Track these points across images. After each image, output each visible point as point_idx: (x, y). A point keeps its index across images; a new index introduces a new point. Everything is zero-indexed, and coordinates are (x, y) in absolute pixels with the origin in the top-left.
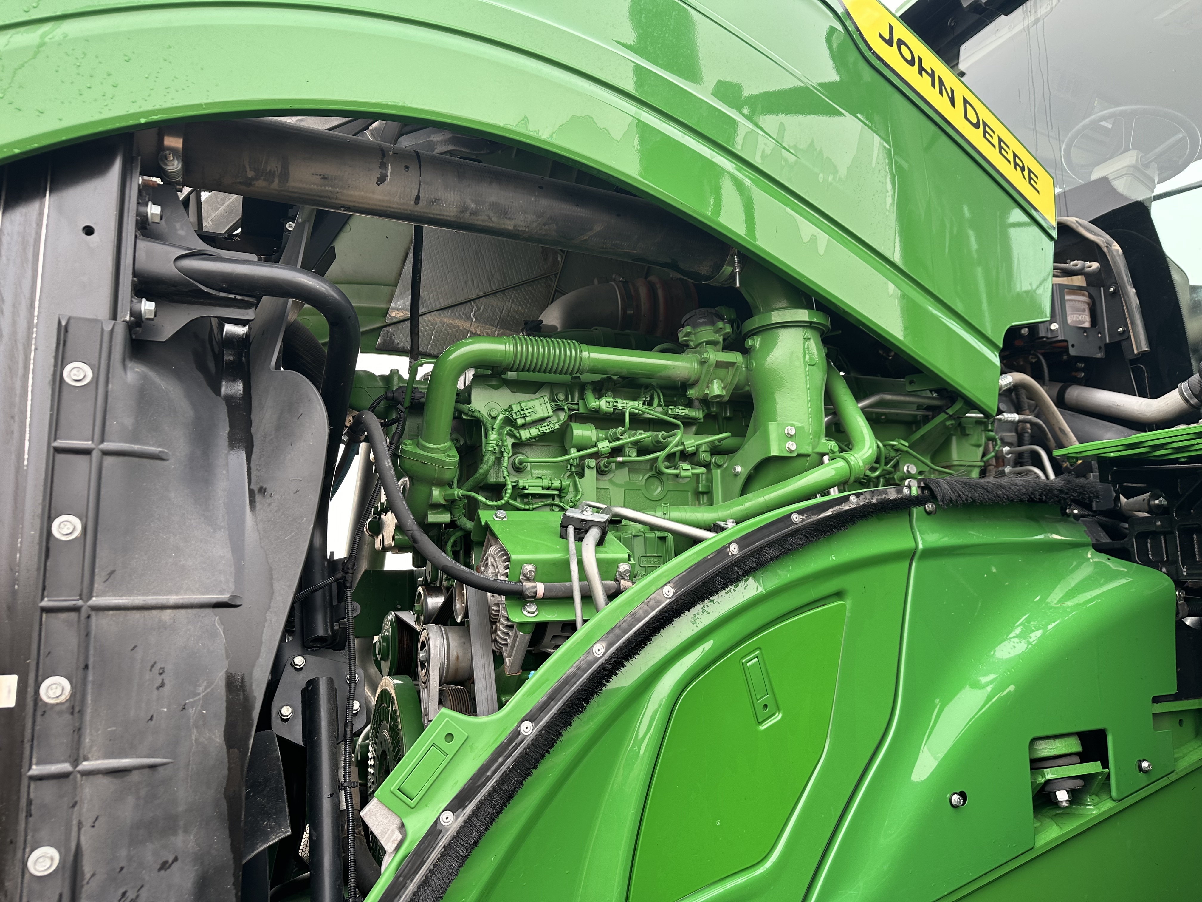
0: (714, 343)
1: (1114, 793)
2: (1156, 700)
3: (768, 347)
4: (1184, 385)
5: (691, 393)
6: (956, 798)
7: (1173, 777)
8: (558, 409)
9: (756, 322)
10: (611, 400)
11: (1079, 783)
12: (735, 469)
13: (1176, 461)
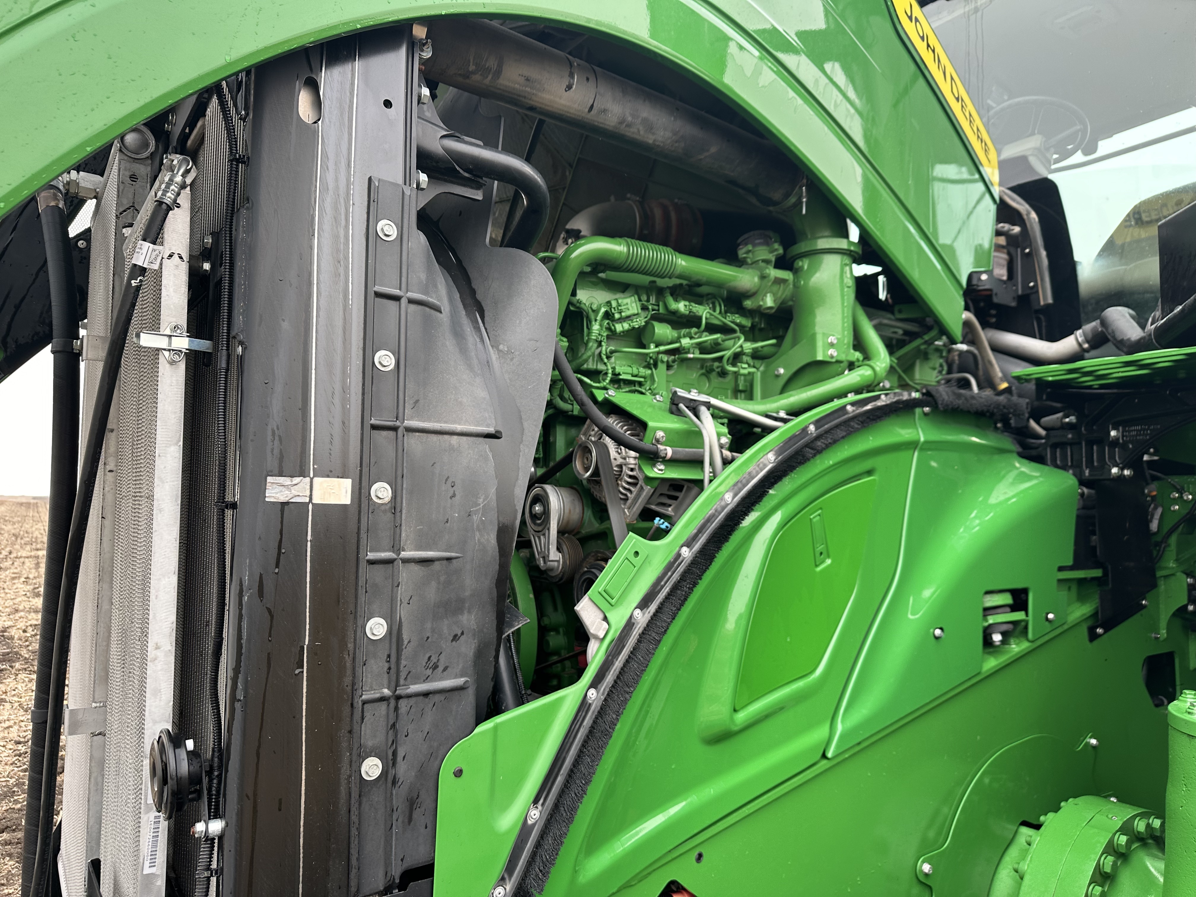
0: (767, 262)
1: (1030, 635)
2: (1061, 569)
3: (815, 269)
4: (1079, 332)
5: (748, 304)
6: (938, 632)
7: (1066, 627)
8: (644, 308)
9: (803, 247)
10: (687, 303)
11: (1010, 627)
12: (778, 371)
13: (1090, 387)
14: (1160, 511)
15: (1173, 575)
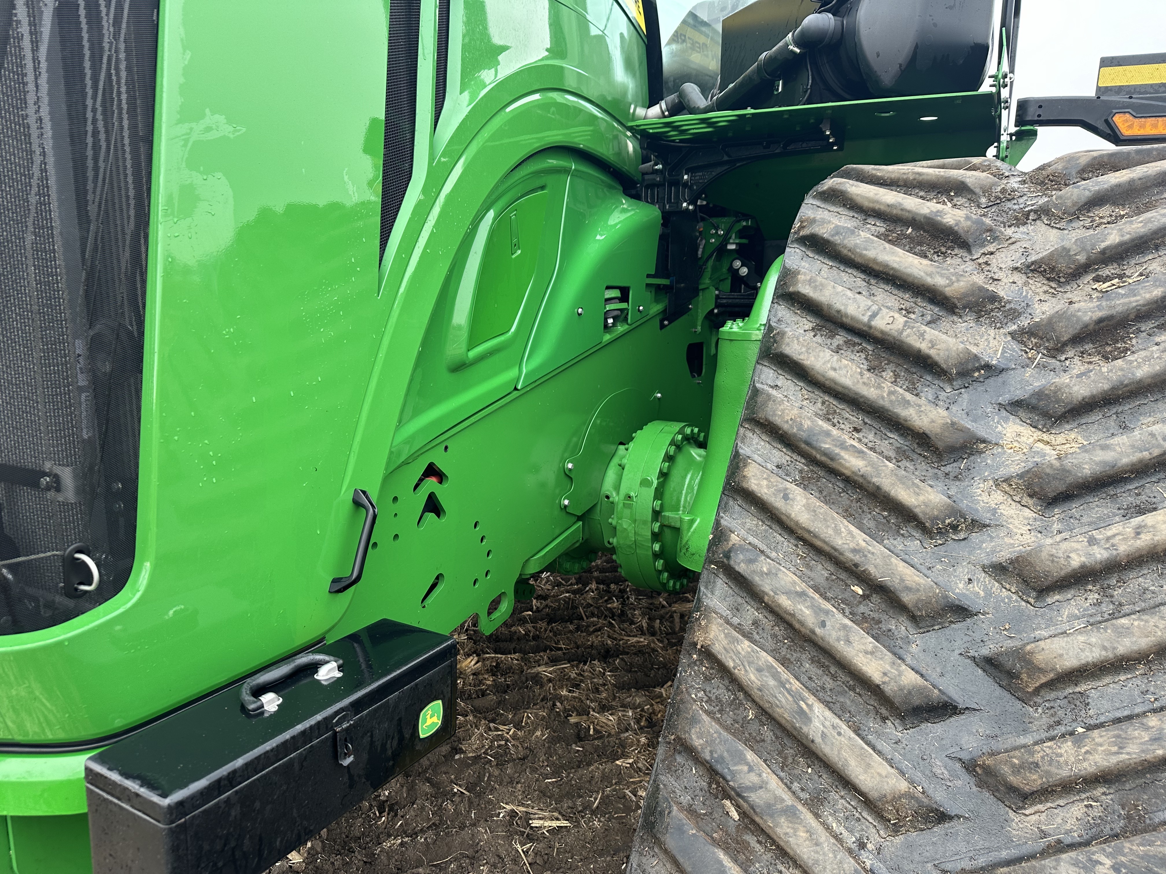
1: (629, 321)
2: (648, 276)
4: (663, 102)
6: (580, 310)
11: (619, 312)
13: (674, 141)
14: (704, 241)
15: (707, 288)
